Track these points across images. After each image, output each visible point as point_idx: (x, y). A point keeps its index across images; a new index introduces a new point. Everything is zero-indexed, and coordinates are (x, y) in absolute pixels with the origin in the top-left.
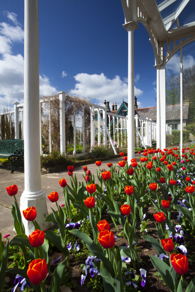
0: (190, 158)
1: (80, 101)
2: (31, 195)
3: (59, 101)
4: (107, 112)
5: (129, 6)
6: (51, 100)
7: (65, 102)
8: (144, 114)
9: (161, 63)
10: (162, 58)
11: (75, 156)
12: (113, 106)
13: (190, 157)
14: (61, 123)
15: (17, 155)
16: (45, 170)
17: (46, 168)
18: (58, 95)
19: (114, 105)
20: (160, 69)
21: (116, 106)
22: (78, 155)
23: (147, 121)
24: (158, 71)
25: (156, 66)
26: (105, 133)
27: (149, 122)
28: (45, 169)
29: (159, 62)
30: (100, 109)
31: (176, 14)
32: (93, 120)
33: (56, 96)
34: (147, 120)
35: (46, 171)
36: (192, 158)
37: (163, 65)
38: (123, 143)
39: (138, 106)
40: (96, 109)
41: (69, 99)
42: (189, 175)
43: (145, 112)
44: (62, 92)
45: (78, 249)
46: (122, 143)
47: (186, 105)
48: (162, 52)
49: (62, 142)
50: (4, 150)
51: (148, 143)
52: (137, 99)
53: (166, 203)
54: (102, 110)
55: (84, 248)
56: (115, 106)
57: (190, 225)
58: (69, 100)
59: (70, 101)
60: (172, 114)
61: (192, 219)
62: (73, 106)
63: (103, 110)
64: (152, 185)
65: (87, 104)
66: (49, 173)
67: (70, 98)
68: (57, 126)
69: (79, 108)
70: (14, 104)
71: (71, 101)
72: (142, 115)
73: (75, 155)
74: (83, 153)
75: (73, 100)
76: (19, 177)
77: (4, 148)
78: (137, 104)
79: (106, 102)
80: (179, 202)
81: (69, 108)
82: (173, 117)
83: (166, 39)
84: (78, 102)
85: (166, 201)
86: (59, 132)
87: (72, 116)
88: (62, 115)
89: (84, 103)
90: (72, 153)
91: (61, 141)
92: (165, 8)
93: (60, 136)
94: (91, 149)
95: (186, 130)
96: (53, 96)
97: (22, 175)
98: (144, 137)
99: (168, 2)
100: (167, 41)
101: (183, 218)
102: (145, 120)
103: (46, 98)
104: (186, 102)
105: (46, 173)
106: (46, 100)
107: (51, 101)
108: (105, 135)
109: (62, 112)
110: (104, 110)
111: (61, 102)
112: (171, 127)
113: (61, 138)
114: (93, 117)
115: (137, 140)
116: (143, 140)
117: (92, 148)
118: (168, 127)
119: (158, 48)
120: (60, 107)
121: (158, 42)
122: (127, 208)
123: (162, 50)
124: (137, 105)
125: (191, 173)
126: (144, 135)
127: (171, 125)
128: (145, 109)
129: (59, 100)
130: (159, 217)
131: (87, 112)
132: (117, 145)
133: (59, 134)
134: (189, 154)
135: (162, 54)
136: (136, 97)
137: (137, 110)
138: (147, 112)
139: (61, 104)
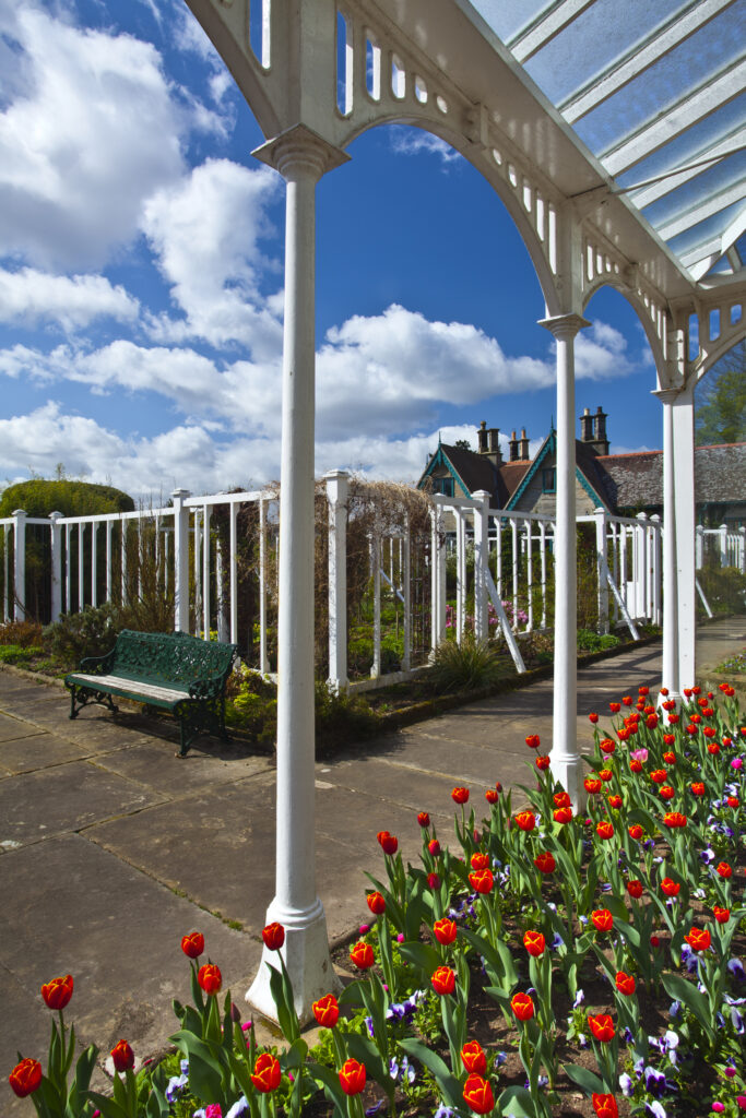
2: (293, 915)
3: (328, 502)
5: (557, 271)
7: (347, 504)
8: (636, 478)
9: (679, 384)
10: (681, 367)
11: (378, 684)
12: (514, 445)
14: (333, 578)
15: (198, 697)
18: (326, 485)
19: (518, 439)
20: (672, 403)
21: (526, 442)
22: (388, 680)
24: (666, 408)
25: (658, 393)
26: (481, 594)
27: (649, 529)
29: (671, 381)
31: (725, 236)
32: (441, 546)
37: (684, 388)
38: (546, 613)
39: (610, 447)
41: (359, 493)
43: (639, 468)
44: (335, 475)
45: (412, 1076)
46: (544, 616)
48: (681, 347)
50: (150, 666)
51: (645, 610)
52: (606, 416)
55: (426, 1076)
56: (521, 445)
57: (704, 1033)
58: (360, 497)
59: (364, 497)
61: (707, 1020)
63: (475, 511)
67: (363, 487)
70: (176, 496)
71: (367, 499)
72: (625, 481)
73: (378, 680)
74: (404, 670)
75: (372, 495)
76: (207, 774)
77: (149, 660)
78: (605, 436)
79: (487, 428)
83: (692, 303)
84: (389, 495)
88: (337, 548)
91: (331, 637)
92: (681, 230)
93: (331, 621)
94: (433, 654)
97: (215, 769)
98: (628, 583)
99: (692, 215)
100: (697, 309)
109: (337, 538)
111: (334, 507)
112: (740, 534)
113: (333, 627)
114: (441, 537)
115: (601, 603)
117: (435, 649)
118: (730, 537)
119: (668, 331)
120: (332, 522)
121: (667, 312)
123: (680, 341)
124: (608, 439)
126: (629, 578)
128: (639, 456)
129: (325, 500)
132: (527, 621)
135: (681, 355)
136: (604, 412)
137: (605, 461)
138: (647, 467)
139: (332, 514)
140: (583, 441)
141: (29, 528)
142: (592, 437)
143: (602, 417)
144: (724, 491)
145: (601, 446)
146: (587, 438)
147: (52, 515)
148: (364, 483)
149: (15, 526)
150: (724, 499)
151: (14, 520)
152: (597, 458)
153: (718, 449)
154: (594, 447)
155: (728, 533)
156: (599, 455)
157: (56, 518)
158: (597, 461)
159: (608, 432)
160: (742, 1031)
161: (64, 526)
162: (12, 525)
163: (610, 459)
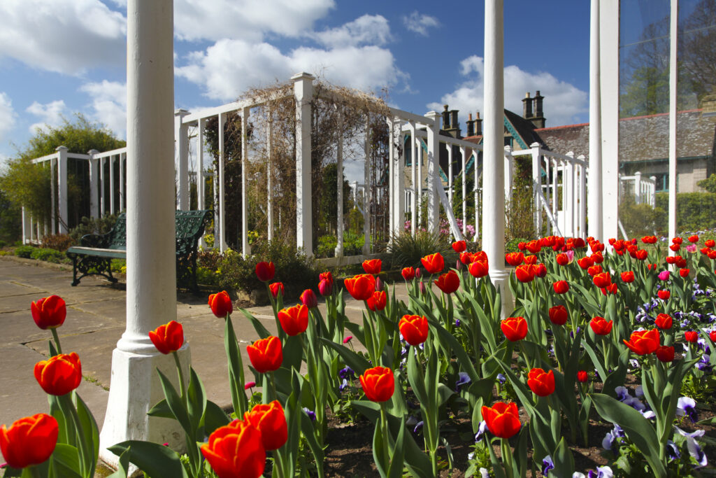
0: (703, 269)
1: (356, 100)
3: (295, 100)
4: (442, 133)
6: (274, 99)
7: (312, 104)
8: (566, 145)
11: (340, 263)
12: (471, 124)
13: (701, 264)
14: (299, 165)
16: (247, 298)
17: (249, 293)
18: (293, 84)
19: (473, 120)
21: (479, 121)
22: (350, 260)
23: (570, 162)
26: (432, 196)
27: (576, 166)
28: (246, 294)
30: (419, 126)
32: (398, 158)
33: (286, 87)
34: (568, 158)
35: (249, 299)
36: (708, 269)
39: (546, 122)
40: (408, 127)
41: (323, 95)
42: (687, 317)
43: (569, 138)
44: (301, 75)
47: (708, 112)
49: (301, 220)
51: (573, 231)
52: (543, 98)
53: (539, 379)
54: (425, 130)
56: (475, 124)
57: (650, 468)
58: (323, 99)
59: (328, 99)
60: (657, 141)
62: (337, 116)
63: (429, 129)
64: (509, 324)
65: (376, 109)
66: (255, 306)
67: (326, 91)
68: (289, 173)
69: (353, 120)
71: (330, 101)
72: (557, 147)
73: (341, 259)
74: (365, 255)
75: (335, 100)
78: (542, 114)
79: (449, 110)
80: (622, 393)
81: (323, 123)
82: (661, 151)
84: (351, 102)
85: (541, 372)
86: (294, 190)
87: (333, 145)
88: (302, 140)
89: (367, 107)
90: (334, 251)
91: (298, 216)
93: (298, 203)
94: (390, 242)
95: (706, 191)
96: (279, 87)
98: (559, 212)
101: (622, 444)
102: (563, 160)
103: (259, 94)
104: (709, 103)
105: (248, 305)
106: (259, 100)
107: (273, 103)
108: (432, 202)
109: (303, 131)
110: (431, 126)
111: (300, 103)
112: (651, 181)
113: (300, 206)
114: (398, 148)
115: (536, 220)
116: (556, 222)
117: (393, 238)
118: (643, 183)
120: (298, 117)
122: (381, 377)
124: (545, 116)
125: (692, 312)
126: (560, 208)
127: (652, 175)
128: (569, 128)
129: (293, 98)
130: (496, 415)
131: (380, 136)
132: (474, 234)
133: (295, 197)
134: (699, 255)
136: (542, 95)
137: (542, 132)
138: (575, 136)
139: (299, 110)
140: (525, 118)
141: (71, 162)
142: (532, 115)
143: (539, 99)
144: (638, 153)
145: (539, 122)
146: (527, 116)
147: (90, 152)
148: (327, 87)
149: (59, 160)
150: (637, 159)
151: (57, 155)
152: (535, 130)
153: (633, 120)
154: (533, 122)
155: (641, 179)
156: (536, 128)
157: (93, 154)
158: (535, 132)
159: (544, 111)
160: (704, 463)
161: (99, 160)
162: (57, 159)
163: (546, 131)
